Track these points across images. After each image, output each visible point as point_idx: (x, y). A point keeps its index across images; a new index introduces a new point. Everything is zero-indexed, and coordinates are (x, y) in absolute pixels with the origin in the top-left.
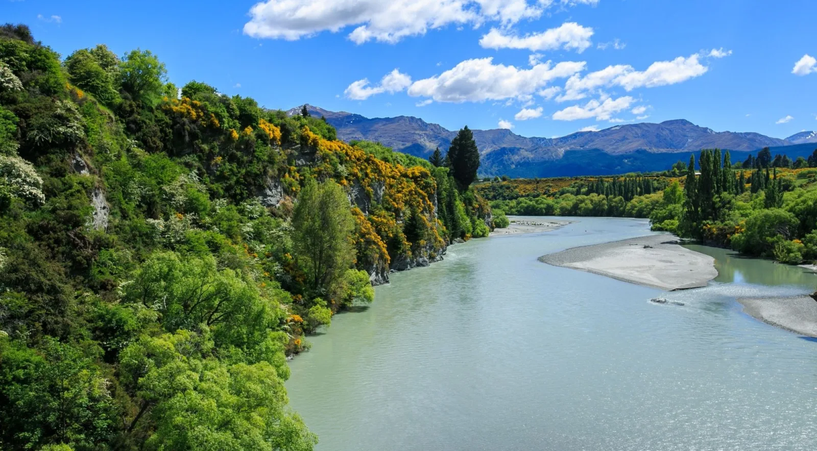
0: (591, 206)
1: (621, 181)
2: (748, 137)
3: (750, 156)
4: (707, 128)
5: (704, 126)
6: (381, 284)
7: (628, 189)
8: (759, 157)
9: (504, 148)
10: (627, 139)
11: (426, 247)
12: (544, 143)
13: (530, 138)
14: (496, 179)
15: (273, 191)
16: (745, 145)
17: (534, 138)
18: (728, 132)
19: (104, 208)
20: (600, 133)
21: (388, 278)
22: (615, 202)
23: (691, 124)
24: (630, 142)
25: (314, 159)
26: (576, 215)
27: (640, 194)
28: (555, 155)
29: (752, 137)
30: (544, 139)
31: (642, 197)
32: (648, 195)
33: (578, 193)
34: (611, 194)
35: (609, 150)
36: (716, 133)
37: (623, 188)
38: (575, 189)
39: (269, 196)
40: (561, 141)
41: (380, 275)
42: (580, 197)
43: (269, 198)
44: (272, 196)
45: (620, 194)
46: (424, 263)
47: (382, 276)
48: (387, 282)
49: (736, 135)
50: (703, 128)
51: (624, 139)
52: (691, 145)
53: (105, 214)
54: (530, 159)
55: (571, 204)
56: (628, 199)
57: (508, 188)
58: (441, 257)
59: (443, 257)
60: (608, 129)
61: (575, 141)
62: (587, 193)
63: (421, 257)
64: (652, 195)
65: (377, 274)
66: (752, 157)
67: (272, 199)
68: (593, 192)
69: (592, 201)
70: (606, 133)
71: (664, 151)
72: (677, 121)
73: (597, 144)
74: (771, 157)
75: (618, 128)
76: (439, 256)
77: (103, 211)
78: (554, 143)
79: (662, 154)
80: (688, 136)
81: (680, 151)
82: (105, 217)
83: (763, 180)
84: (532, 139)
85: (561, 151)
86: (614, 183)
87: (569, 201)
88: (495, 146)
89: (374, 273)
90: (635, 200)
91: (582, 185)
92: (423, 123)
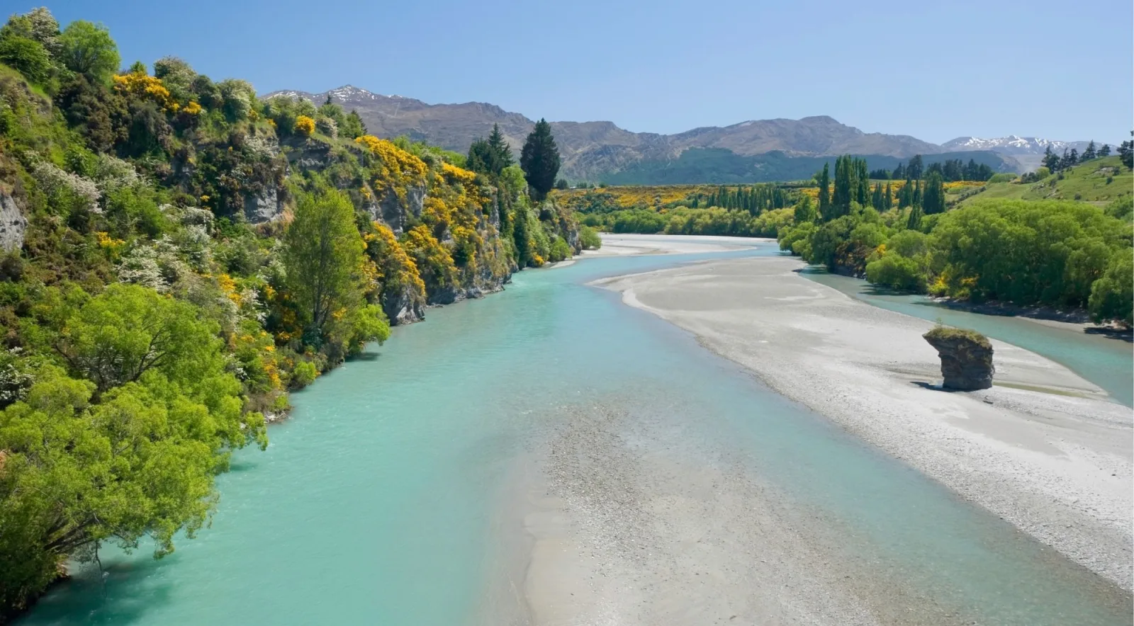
0: (710, 221)
1: (748, 192)
2: (901, 141)
3: (900, 164)
4: (854, 128)
5: (852, 126)
6: (413, 321)
7: (755, 202)
8: (910, 166)
9: (606, 145)
10: (760, 138)
11: (481, 274)
12: (657, 140)
13: (639, 134)
14: (592, 187)
15: (266, 200)
16: (899, 151)
17: (644, 134)
18: (879, 134)
19: (16, 223)
20: (727, 130)
21: (423, 315)
22: (740, 217)
23: (836, 122)
24: (764, 143)
25: (327, 158)
26: (692, 232)
27: (770, 209)
28: (671, 157)
29: (906, 141)
30: (656, 135)
31: (772, 212)
32: (778, 210)
33: (695, 205)
34: (734, 208)
35: (737, 151)
36: (865, 135)
37: (749, 201)
38: (691, 201)
39: (261, 207)
40: (679, 139)
41: (412, 311)
42: (696, 211)
43: (260, 210)
44: (265, 207)
45: (746, 208)
46: (477, 295)
47: (416, 311)
48: (423, 319)
49: (887, 138)
50: (850, 128)
51: (756, 138)
52: (838, 150)
53: (18, 231)
54: (639, 162)
55: (685, 220)
56: (757, 214)
57: (607, 198)
58: (502, 287)
59: (505, 286)
60: (737, 125)
61: (696, 139)
62: (707, 206)
63: (473, 287)
64: (784, 209)
65: (408, 310)
66: (902, 165)
67: (264, 210)
68: (714, 205)
69: (711, 216)
70: (734, 129)
71: (804, 154)
72: (819, 118)
73: (724, 143)
74: (923, 167)
75: (748, 124)
76: (499, 286)
77: (14, 228)
78: (669, 140)
79: (802, 158)
80: (832, 137)
81: (824, 155)
82: (18, 235)
83: (911, 195)
84: (642, 135)
85: (678, 154)
86: (739, 194)
87: (681, 216)
88: (594, 143)
89: (405, 308)
90: (765, 215)
91: (700, 196)
92: (501, 112)
